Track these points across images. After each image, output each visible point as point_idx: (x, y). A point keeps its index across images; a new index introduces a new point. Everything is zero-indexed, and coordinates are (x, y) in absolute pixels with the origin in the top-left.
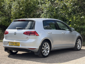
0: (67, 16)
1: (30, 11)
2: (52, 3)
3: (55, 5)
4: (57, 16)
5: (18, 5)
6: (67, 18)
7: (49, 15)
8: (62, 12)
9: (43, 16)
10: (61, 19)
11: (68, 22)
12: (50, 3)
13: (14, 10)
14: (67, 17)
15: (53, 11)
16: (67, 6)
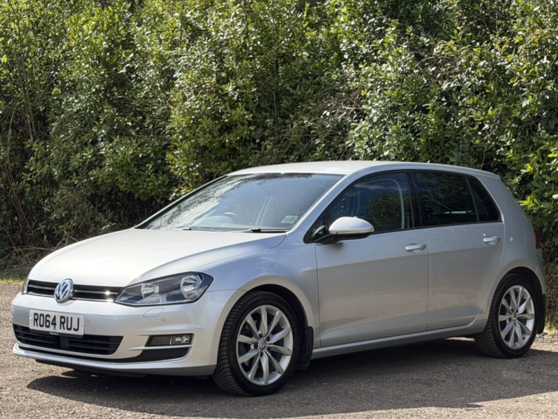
0: (507, 138)
1: (285, 104)
2: (418, 57)
3: (438, 70)
4: (447, 140)
5: (214, 68)
6: (510, 154)
7: (399, 134)
8: (476, 115)
9: (361, 138)
10: (472, 160)
11: (517, 180)
12: (410, 57)
13: (185, 99)
14: (509, 148)
15: (426, 111)
16: (512, 75)
